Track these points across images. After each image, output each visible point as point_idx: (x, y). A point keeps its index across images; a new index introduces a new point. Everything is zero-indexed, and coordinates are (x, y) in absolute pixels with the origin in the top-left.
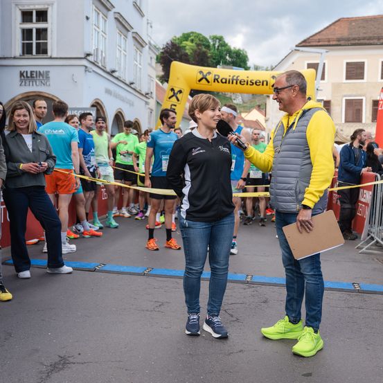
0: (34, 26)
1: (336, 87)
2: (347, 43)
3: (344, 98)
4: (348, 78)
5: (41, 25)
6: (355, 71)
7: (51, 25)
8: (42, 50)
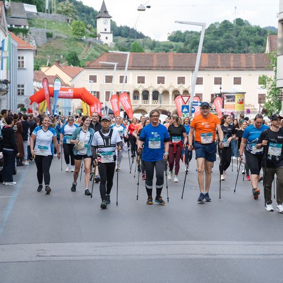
0: (21, 88)
1: (101, 85)
2: (105, 68)
3: (105, 91)
4: (106, 82)
5: (23, 88)
6: (109, 79)
7: (25, 88)
8: (23, 94)
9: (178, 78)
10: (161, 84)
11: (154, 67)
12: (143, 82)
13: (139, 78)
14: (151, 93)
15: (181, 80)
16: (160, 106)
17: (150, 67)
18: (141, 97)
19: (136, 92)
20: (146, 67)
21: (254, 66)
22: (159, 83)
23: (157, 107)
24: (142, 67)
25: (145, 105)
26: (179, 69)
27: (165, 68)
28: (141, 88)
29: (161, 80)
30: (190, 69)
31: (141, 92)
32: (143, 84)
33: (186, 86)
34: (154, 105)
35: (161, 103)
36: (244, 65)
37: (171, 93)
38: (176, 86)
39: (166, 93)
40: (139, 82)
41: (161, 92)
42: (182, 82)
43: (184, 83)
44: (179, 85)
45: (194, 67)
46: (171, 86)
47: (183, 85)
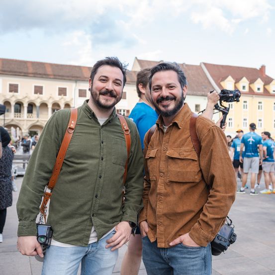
9: (59, 88)
10: (38, 95)
11: (30, 74)
12: (16, 91)
13: (11, 85)
14: (26, 105)
15: (62, 91)
16: (38, 121)
17: (25, 73)
19: (7, 103)
20: (20, 73)
22: (36, 92)
23: (34, 122)
24: (15, 72)
25: (18, 119)
26: (60, 77)
27: (44, 76)
28: (13, 98)
29: (39, 90)
30: (73, 79)
31: (13, 104)
32: (16, 94)
33: (67, 98)
34: (29, 119)
35: (38, 117)
37: (50, 106)
38: (57, 98)
39: (44, 105)
40: (11, 91)
41: (38, 104)
42: (63, 93)
43: (65, 95)
44: (60, 97)
45: (77, 77)
46: (51, 97)
47: (65, 97)
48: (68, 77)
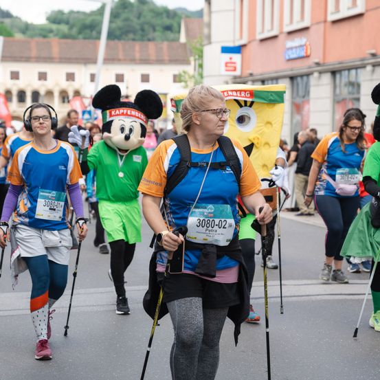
9: (67, 73)
10: (42, 82)
11: (33, 58)
12: (17, 78)
13: (12, 73)
14: (29, 94)
15: (70, 77)
17: (27, 57)
18: (15, 99)
19: (8, 95)
20: (22, 57)
21: (166, 58)
22: (40, 79)
27: (48, 60)
28: (15, 86)
29: (43, 76)
30: (82, 61)
31: (15, 93)
32: (16, 81)
36: (153, 57)
37: (56, 94)
38: (64, 84)
39: (50, 93)
40: (12, 78)
41: (42, 92)
43: (73, 80)
44: (68, 83)
45: (88, 59)
46: (57, 84)
47: (72, 83)
48: (76, 59)
